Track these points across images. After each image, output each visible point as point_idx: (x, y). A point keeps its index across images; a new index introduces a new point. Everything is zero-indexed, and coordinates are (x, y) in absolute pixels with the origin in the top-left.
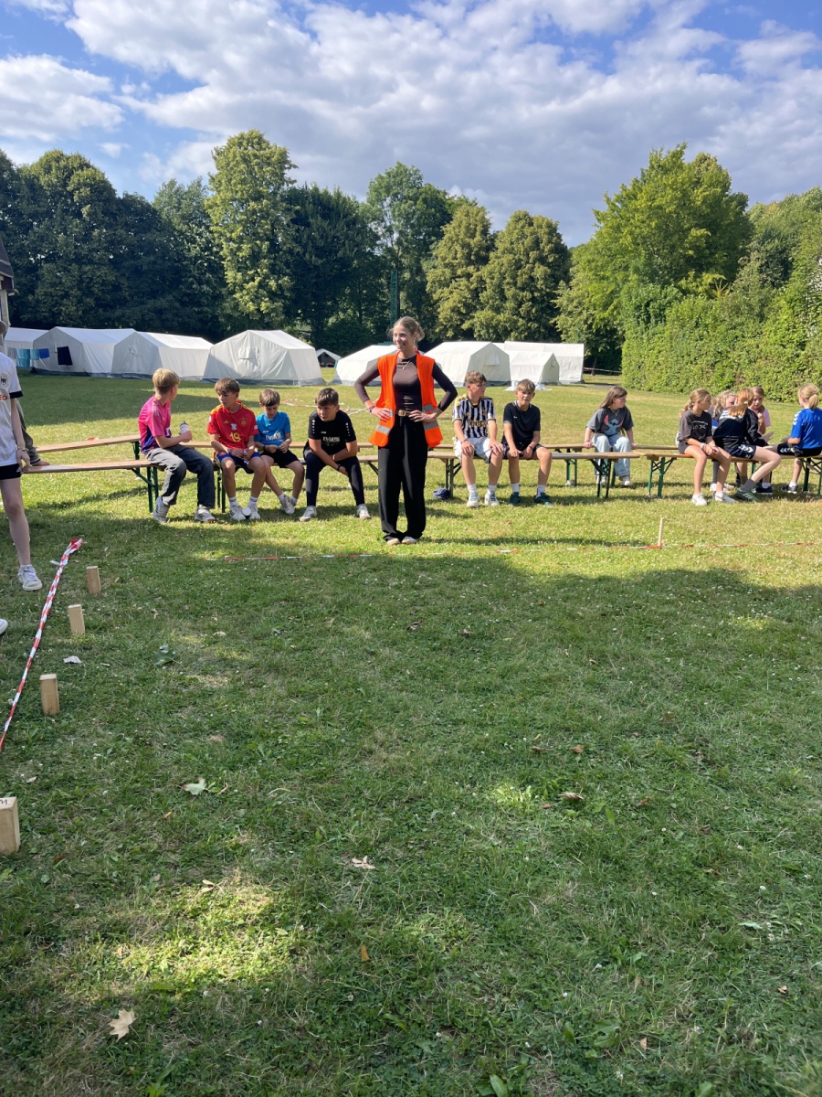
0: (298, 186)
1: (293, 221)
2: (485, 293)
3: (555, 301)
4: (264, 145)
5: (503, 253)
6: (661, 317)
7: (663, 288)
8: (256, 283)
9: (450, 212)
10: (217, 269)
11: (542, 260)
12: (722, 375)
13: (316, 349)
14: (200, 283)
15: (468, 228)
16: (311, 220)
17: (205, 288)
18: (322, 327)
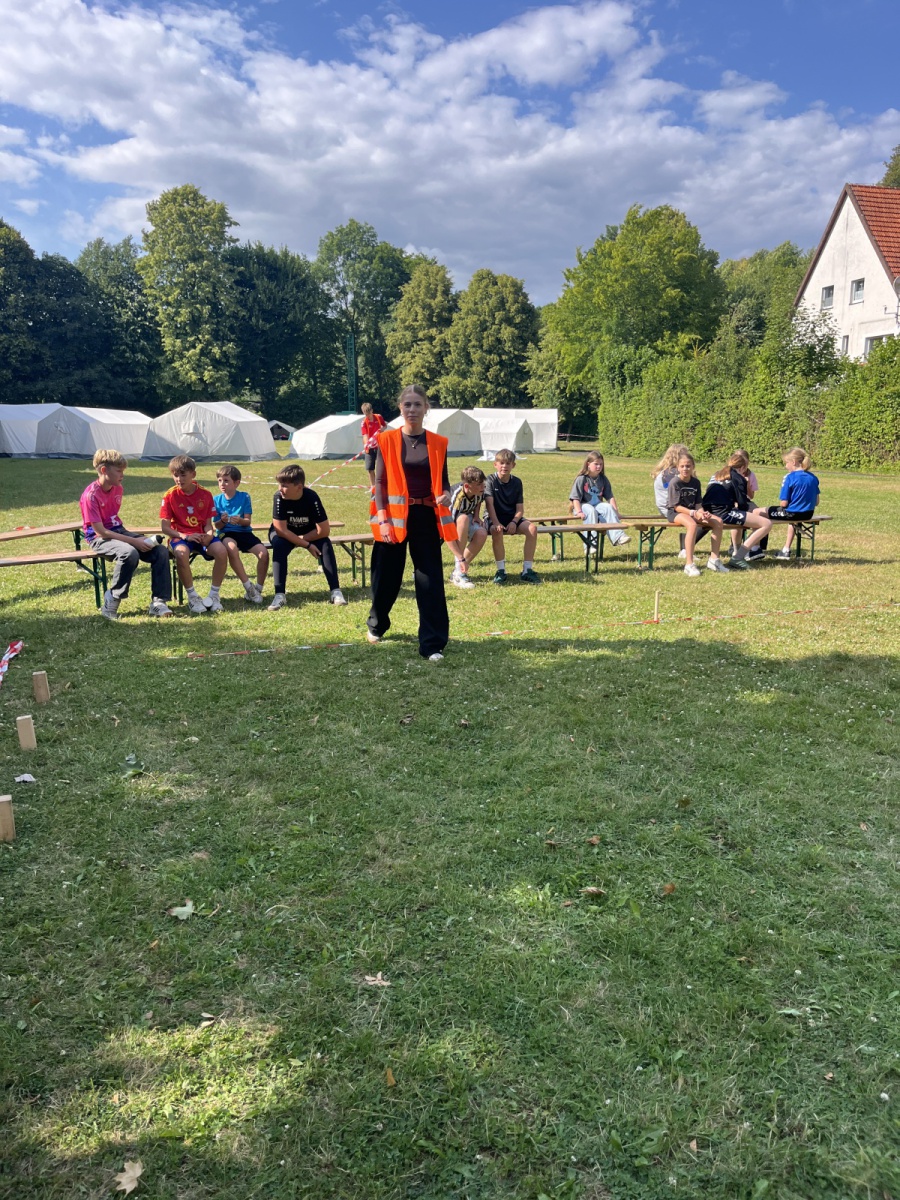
0: (241, 244)
1: (237, 283)
2: (449, 357)
3: (524, 364)
4: (200, 202)
5: (467, 314)
6: (636, 378)
7: (637, 348)
8: (198, 350)
9: (408, 271)
10: (152, 336)
11: (509, 321)
12: (703, 438)
13: (269, 421)
14: (134, 351)
15: (428, 288)
16: (256, 281)
17: (139, 356)
18: (274, 397)
